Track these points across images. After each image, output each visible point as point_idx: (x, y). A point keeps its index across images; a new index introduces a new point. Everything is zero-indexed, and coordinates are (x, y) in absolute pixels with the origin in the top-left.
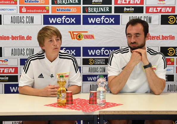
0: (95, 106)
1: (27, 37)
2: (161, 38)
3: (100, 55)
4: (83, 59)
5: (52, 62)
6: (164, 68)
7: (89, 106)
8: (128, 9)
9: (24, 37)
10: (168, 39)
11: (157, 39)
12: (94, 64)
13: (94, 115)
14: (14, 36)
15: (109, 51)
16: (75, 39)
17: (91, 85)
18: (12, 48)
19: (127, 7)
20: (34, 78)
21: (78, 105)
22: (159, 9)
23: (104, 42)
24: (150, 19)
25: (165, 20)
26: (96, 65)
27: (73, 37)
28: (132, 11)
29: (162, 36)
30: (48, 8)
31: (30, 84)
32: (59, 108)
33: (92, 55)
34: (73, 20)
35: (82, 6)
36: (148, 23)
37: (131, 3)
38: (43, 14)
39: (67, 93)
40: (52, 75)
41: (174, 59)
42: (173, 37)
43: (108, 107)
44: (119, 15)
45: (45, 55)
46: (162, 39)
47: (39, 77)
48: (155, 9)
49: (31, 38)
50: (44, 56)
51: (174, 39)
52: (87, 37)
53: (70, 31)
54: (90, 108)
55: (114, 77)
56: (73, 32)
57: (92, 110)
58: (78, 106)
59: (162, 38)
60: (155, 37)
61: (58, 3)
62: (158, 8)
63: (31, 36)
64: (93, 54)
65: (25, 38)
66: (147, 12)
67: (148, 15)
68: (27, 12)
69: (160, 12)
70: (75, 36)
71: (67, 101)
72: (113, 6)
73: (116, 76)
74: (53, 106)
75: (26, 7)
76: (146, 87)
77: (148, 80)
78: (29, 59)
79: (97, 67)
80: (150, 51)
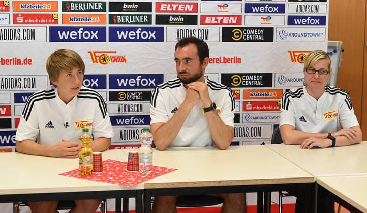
0: (136, 174)
1: (24, 60)
2: (222, 61)
3: (136, 87)
4: (110, 93)
5: (67, 104)
6: (232, 110)
7: (128, 174)
8: (176, 19)
9: (20, 60)
10: (232, 62)
11: (216, 62)
12: (126, 100)
13: (137, 190)
14: (5, 59)
15: (148, 80)
16: (97, 63)
17: (121, 131)
18: (2, 77)
19: (174, 16)
20: (39, 128)
21: (110, 173)
22: (219, 19)
23: (142, 66)
24: (207, 34)
25: (228, 35)
26: (129, 100)
27: (94, 60)
28: (182, 21)
29: (224, 57)
30: (56, 16)
31: (33, 137)
32: (82, 180)
33: (123, 87)
34: (95, 35)
35: (108, 13)
36: (204, 40)
37: (180, 9)
38: (48, 26)
39: (94, 155)
40: (67, 123)
41: (240, 91)
42: (238, 59)
43: (156, 175)
44: (163, 28)
45: (57, 93)
46: (224, 63)
47: (46, 127)
48: (214, 18)
49: (31, 62)
50: (54, 93)
51: (240, 62)
52: (116, 60)
53: (90, 51)
54: (129, 179)
55: (161, 124)
56: (94, 53)
57: (133, 183)
58: (111, 176)
59: (224, 61)
60: (214, 59)
61: (72, 9)
62: (217, 18)
63: (32, 59)
64: (125, 85)
65: (22, 62)
66: (203, 23)
67: (204, 27)
68: (24, 23)
69: (221, 23)
70: (98, 58)
71: (94, 167)
72: (154, 13)
73: (164, 124)
74: (72, 176)
75: (22, 15)
76: (206, 138)
77: (209, 127)
78: (32, 99)
79: (130, 104)
80: (211, 83)
